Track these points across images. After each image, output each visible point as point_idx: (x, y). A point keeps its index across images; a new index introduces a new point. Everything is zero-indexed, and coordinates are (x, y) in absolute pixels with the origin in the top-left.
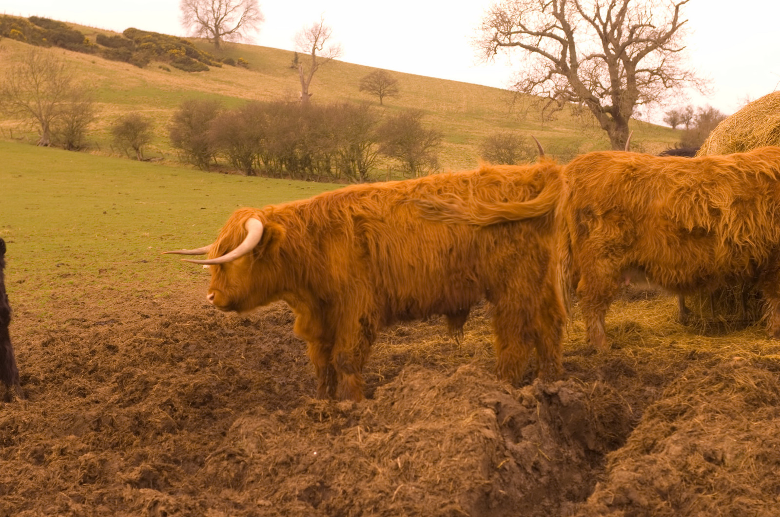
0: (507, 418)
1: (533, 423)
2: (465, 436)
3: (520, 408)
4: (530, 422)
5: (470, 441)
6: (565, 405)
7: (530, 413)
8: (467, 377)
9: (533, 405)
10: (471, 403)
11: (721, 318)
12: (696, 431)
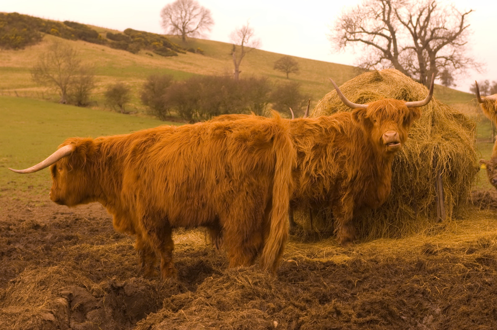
0: (76, 305)
1: (98, 309)
2: (29, 318)
3: (90, 297)
4: (96, 308)
5: (31, 322)
6: (129, 295)
7: (98, 301)
8: (54, 275)
9: (100, 295)
10: (52, 293)
11: (317, 230)
12: (179, 319)
